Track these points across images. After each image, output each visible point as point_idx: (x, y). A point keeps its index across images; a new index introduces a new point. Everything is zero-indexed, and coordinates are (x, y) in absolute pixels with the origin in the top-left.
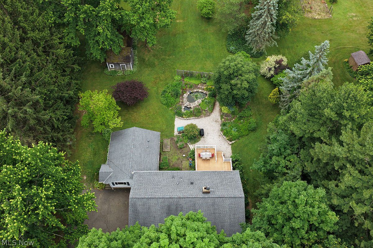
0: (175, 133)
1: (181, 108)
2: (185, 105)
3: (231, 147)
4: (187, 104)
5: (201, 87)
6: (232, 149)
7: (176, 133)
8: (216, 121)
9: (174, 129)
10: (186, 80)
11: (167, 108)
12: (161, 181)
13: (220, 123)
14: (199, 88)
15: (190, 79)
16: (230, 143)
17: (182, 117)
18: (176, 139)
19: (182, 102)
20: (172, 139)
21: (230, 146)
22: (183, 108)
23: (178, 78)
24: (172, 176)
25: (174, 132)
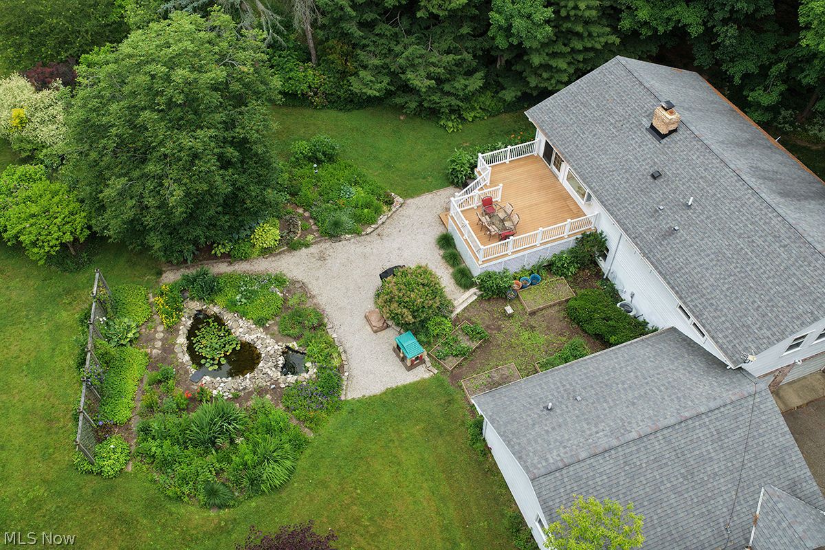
0: (427, 375)
1: (298, 386)
2: (276, 374)
3: (412, 197)
4: (268, 371)
5: (159, 344)
6: (418, 196)
7: (422, 373)
8: (322, 258)
9: (405, 386)
10: (124, 410)
11: (308, 452)
12: (713, 256)
13: (326, 245)
14: (168, 349)
15: (121, 394)
16: (398, 199)
17: (341, 368)
18: (451, 363)
19: (261, 392)
20: (455, 377)
21: (410, 201)
22: (291, 378)
23: (113, 455)
24: (665, 243)
25: (424, 380)
